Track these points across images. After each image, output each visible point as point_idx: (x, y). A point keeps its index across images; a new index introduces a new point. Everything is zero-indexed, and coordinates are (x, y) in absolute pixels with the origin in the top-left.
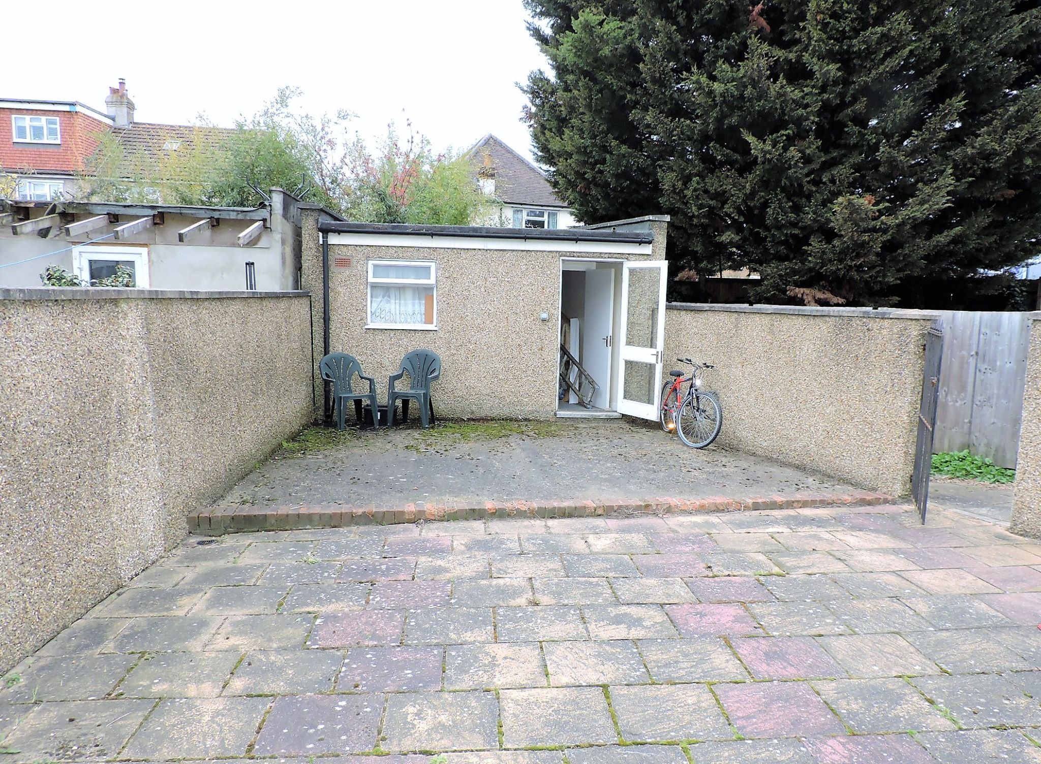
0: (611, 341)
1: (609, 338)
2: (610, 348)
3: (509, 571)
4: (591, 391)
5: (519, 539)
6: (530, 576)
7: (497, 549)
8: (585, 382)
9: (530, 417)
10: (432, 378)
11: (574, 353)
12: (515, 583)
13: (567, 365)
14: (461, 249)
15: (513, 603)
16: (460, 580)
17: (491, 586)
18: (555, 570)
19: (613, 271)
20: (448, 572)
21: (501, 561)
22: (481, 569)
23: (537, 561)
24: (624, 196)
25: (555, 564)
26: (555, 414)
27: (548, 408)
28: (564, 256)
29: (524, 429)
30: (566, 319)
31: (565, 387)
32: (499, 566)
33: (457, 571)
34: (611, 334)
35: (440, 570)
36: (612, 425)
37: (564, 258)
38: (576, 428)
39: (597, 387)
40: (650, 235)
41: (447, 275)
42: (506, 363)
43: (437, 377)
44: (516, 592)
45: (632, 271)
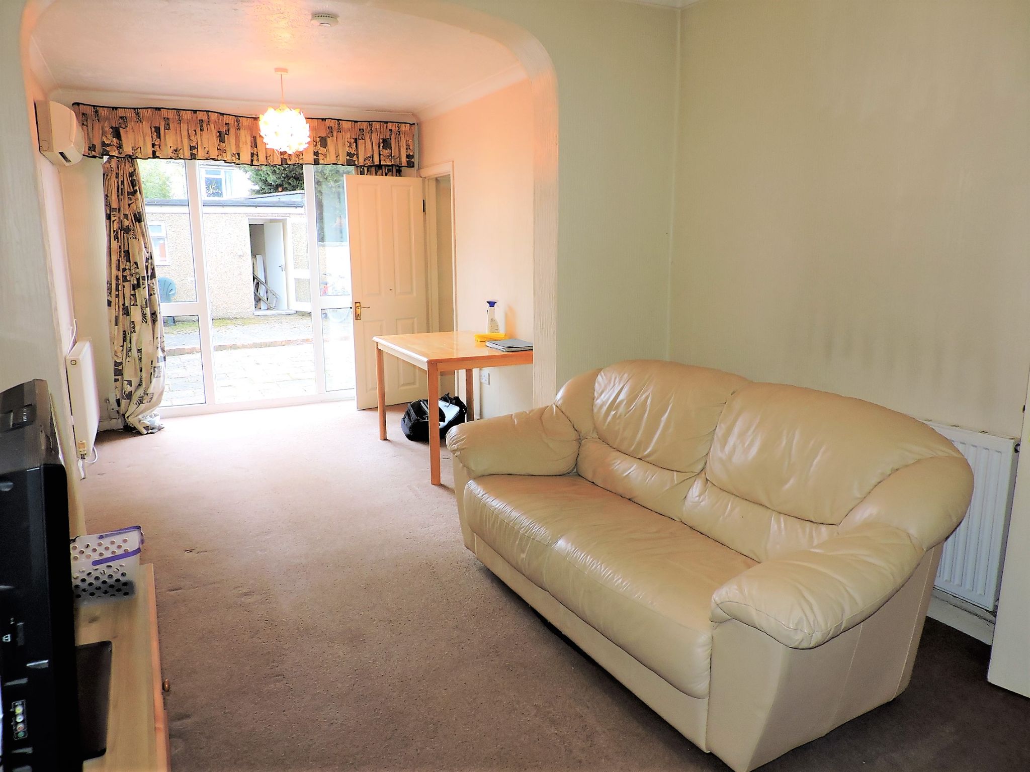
0: (284, 268)
1: (283, 266)
2: (284, 272)
4: (275, 299)
8: (270, 295)
9: (237, 316)
10: (172, 294)
11: (261, 277)
13: (257, 286)
14: (181, 213)
19: (281, 224)
24: (286, 172)
26: (253, 314)
27: (249, 310)
28: (249, 216)
29: (235, 322)
30: (254, 255)
31: (258, 300)
34: (283, 263)
36: (290, 318)
37: (249, 217)
38: (267, 320)
39: (278, 297)
40: (302, 202)
41: (173, 230)
42: (218, 283)
43: (174, 294)
45: (293, 225)
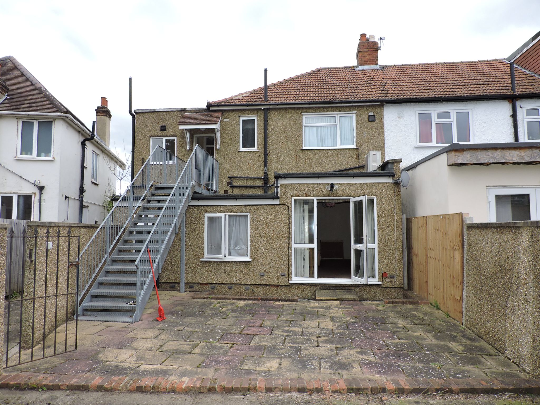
3: (327, 350)
5: (320, 369)
6: (318, 348)
7: (333, 363)
12: (325, 345)
15: (327, 338)
16: (350, 348)
17: (335, 344)
18: (305, 349)
20: (358, 352)
21: (331, 356)
22: (341, 352)
23: (313, 355)
25: (304, 353)
32: (333, 353)
33: (352, 352)
35: (362, 353)
44: (324, 341)
